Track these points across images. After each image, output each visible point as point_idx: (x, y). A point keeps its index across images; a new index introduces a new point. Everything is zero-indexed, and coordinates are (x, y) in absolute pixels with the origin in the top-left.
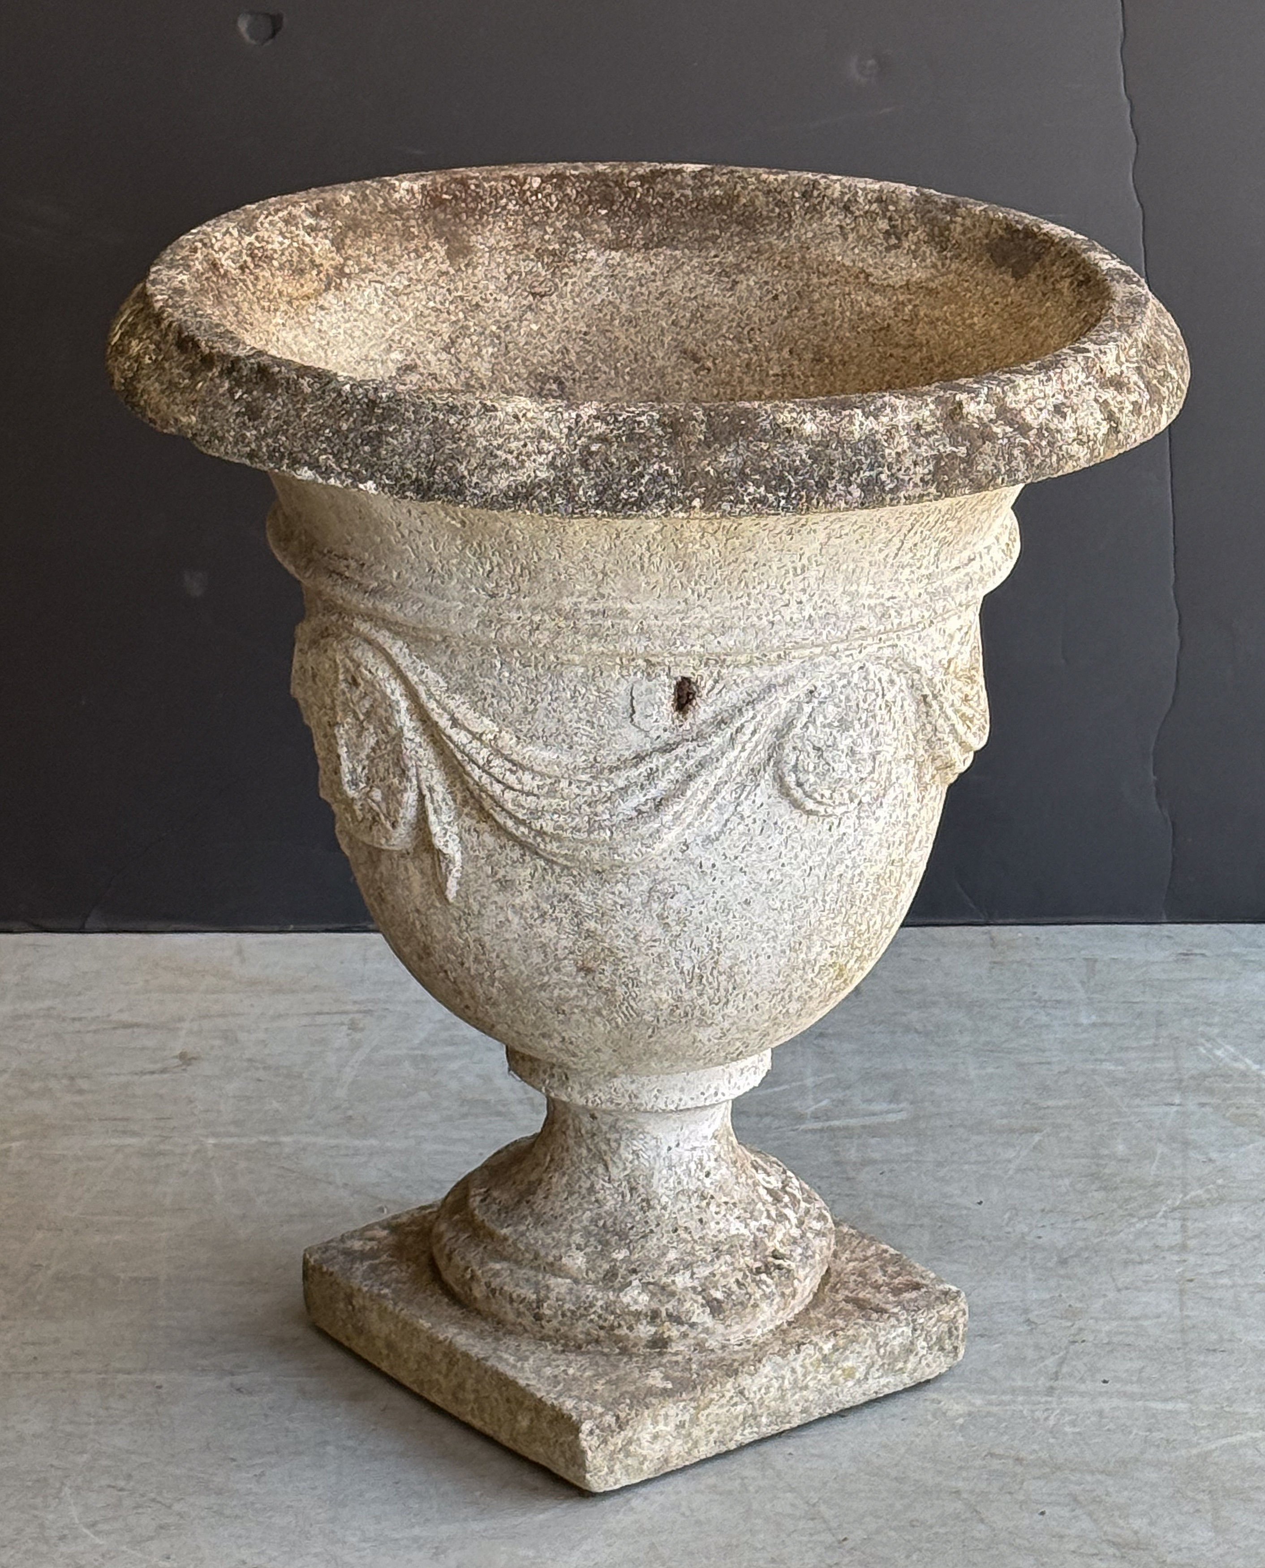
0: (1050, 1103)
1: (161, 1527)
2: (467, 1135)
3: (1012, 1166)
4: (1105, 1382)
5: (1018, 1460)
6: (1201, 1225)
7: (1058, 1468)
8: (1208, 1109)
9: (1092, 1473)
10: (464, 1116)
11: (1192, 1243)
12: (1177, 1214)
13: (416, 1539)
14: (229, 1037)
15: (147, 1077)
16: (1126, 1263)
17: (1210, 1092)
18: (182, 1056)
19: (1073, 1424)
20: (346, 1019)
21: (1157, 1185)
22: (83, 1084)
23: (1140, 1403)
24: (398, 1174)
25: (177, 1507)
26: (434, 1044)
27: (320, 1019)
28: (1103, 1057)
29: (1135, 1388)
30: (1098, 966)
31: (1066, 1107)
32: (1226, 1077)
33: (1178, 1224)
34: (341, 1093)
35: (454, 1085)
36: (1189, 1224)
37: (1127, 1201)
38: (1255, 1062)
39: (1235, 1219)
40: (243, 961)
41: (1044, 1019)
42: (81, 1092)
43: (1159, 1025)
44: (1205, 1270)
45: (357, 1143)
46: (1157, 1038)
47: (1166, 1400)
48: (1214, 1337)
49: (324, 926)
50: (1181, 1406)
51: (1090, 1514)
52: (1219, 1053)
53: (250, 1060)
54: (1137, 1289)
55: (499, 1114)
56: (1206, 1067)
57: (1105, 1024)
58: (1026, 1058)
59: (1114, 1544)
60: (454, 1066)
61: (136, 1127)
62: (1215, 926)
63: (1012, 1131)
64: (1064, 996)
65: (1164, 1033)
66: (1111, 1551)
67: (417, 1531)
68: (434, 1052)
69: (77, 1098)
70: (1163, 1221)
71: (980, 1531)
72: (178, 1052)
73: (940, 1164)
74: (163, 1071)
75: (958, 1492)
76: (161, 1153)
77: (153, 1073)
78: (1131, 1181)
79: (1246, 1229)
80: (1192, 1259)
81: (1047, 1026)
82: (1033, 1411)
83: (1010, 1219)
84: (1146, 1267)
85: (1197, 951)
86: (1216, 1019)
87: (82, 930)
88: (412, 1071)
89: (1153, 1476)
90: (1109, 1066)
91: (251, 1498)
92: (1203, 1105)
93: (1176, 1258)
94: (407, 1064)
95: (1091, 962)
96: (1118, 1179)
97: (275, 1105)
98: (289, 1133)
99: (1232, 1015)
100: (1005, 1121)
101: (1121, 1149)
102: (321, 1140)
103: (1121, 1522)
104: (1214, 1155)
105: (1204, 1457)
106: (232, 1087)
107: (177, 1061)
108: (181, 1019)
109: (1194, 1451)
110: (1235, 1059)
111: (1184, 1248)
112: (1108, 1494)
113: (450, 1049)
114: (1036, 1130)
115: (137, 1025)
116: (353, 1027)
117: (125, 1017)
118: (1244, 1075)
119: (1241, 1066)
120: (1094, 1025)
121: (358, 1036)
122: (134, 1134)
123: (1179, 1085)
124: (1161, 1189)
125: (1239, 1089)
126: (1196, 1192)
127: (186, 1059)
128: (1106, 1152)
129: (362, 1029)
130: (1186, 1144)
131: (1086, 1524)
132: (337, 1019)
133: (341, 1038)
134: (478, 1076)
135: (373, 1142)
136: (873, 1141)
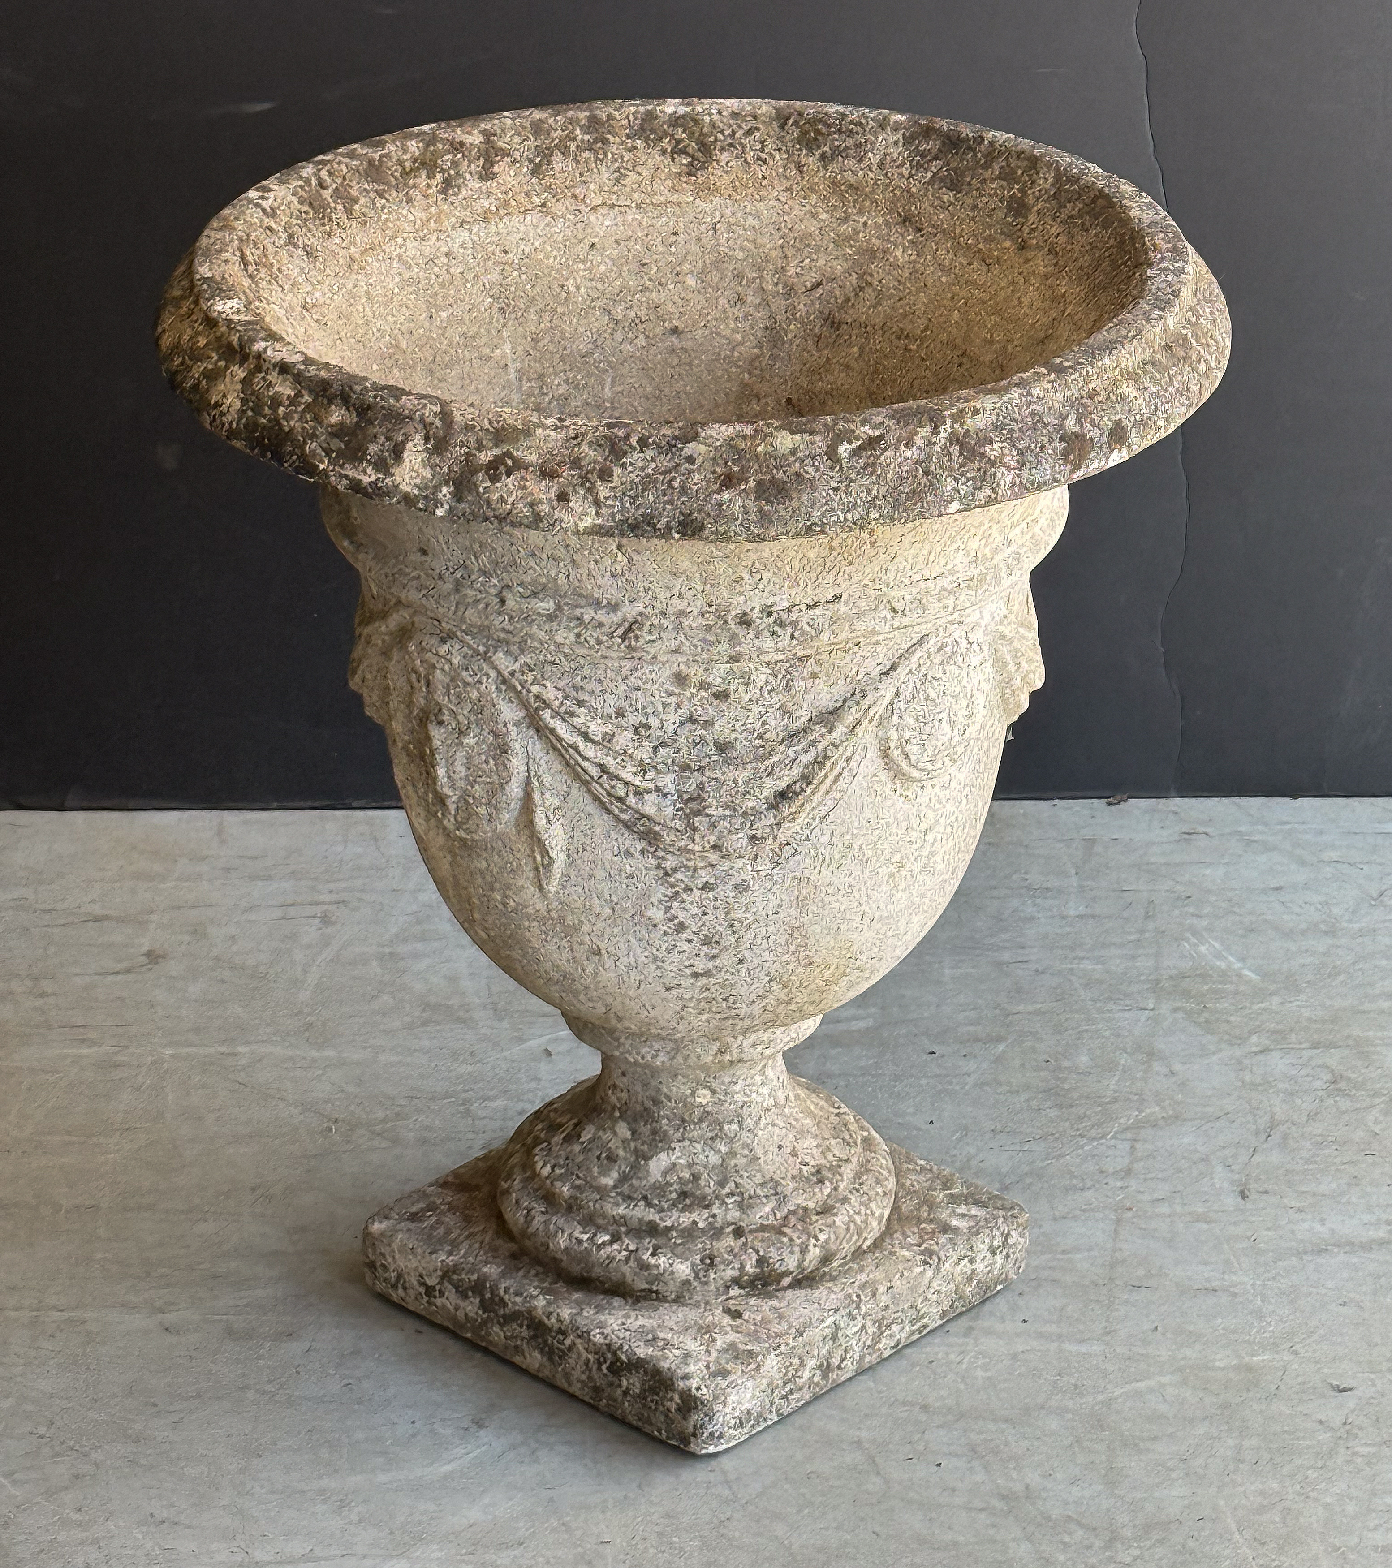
0: (1021, 1008)
1: (77, 1477)
2: (426, 1043)
3: (971, 1080)
4: (1025, 1321)
5: (925, 1408)
6: (1150, 1147)
7: (961, 1416)
8: (1180, 1015)
9: (995, 1421)
10: (425, 1023)
11: (1137, 1166)
12: (1129, 1135)
13: (322, 1492)
14: (198, 931)
15: (110, 978)
16: (1067, 1190)
17: (1186, 994)
18: (149, 954)
19: (985, 1367)
20: (318, 910)
21: (1115, 1100)
22: (47, 986)
23: (1055, 1345)
24: (351, 1089)
25: (94, 1455)
26: (405, 940)
27: (292, 911)
28: (1081, 954)
29: (1053, 1329)
30: (1098, 849)
31: (1037, 1012)
32: (1204, 977)
33: (1127, 1145)
34: (304, 996)
35: (419, 987)
36: (1138, 1145)
37: (1080, 1119)
38: (1238, 960)
39: (1186, 1140)
40: (223, 842)
41: (1030, 910)
42: (43, 995)
43: (1147, 917)
44: (1146, 1197)
45: (314, 1054)
46: (1142, 932)
47: (1082, 1341)
48: (1141, 1272)
49: (309, 803)
50: (1096, 1348)
51: (986, 1468)
52: (1203, 949)
53: (217, 959)
54: (1075, 1218)
55: (461, 1021)
56: (1186, 965)
57: (1093, 916)
58: (1006, 956)
59: (1003, 1497)
60: (422, 965)
61: (93, 1035)
62: (1225, 800)
63: (977, 1040)
64: (1053, 882)
65: (1151, 926)
66: (997, 1504)
67: (325, 1483)
68: (401, 949)
69: (39, 1002)
70: (1112, 1142)
71: (874, 1484)
72: (145, 949)
73: (897, 1078)
74: (128, 971)
75: (859, 1443)
76: (117, 1065)
77: (117, 973)
78: (1088, 1097)
79: (1196, 1150)
80: (1134, 1184)
81: (1032, 918)
82: (947, 1354)
83: (960, 1140)
84: (1088, 1194)
85: (1201, 829)
86: (1207, 910)
87: (61, 808)
88: (379, 971)
89: (1053, 1424)
90: (1086, 965)
91: (167, 1446)
92: (1175, 1010)
93: (1119, 1184)
94: (374, 963)
95: (1090, 842)
96: (1075, 1095)
97: (238, 1009)
98: (247, 1043)
99: (1223, 905)
100: (972, 1029)
101: (1084, 1060)
102: (279, 1051)
103: (1014, 1475)
104: (1177, 1067)
105: (1108, 1403)
106: (195, 989)
107: (144, 960)
108: (152, 912)
109: (1100, 1397)
110: (1218, 956)
111: (1128, 1172)
112: (1007, 1444)
113: (419, 946)
114: (999, 1039)
115: (107, 918)
116: (326, 920)
117: (97, 909)
118: (1224, 976)
119: (1223, 965)
120: (1081, 917)
121: (329, 930)
122: (93, 1043)
123: (1156, 988)
124: (1116, 1106)
125: (1216, 992)
126: (1153, 1110)
127: (153, 957)
128: (1066, 1063)
129: (335, 923)
130: (1151, 1054)
131: (980, 1476)
132: (310, 910)
133: (310, 932)
134: (445, 977)
135: (330, 1053)
136: (833, 1052)
